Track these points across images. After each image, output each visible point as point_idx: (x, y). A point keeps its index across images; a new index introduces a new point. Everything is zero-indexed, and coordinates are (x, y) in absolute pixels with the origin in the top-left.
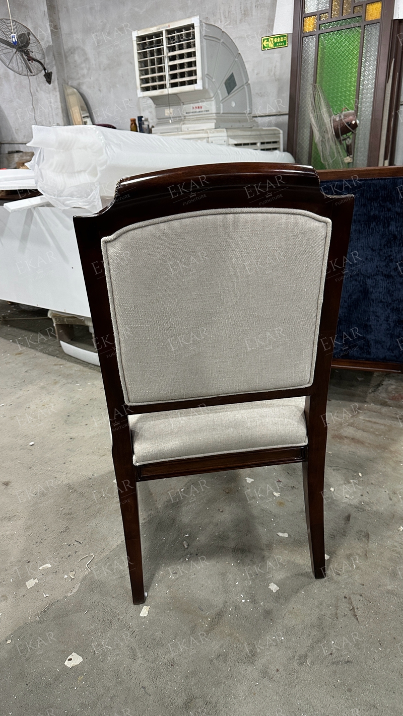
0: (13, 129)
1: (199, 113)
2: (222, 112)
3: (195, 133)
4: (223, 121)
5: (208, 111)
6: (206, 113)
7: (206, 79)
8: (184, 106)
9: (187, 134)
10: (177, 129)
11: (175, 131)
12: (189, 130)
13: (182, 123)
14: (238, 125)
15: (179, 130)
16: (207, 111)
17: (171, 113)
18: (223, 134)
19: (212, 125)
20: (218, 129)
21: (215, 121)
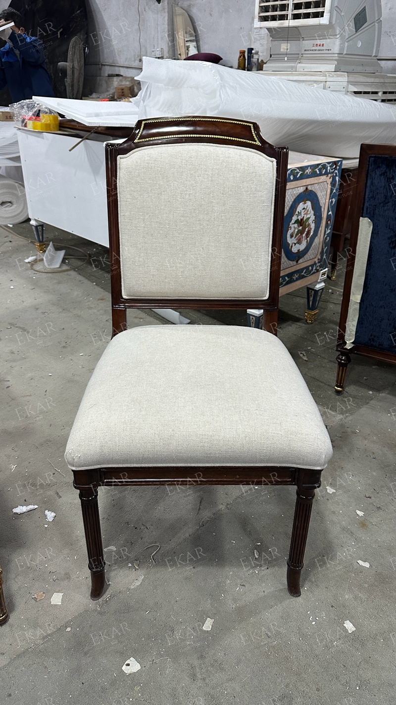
0: (116, 51)
1: (319, 52)
2: (345, 53)
3: (311, 75)
4: (344, 64)
5: (330, 50)
6: (327, 52)
7: (335, 12)
8: (304, 42)
9: (302, 75)
10: (292, 67)
11: (288, 70)
12: (305, 70)
13: (298, 61)
14: (359, 69)
15: (293, 70)
16: (328, 50)
17: (287, 50)
18: (343, 79)
19: (332, 67)
20: (338, 73)
21: (336, 63)
